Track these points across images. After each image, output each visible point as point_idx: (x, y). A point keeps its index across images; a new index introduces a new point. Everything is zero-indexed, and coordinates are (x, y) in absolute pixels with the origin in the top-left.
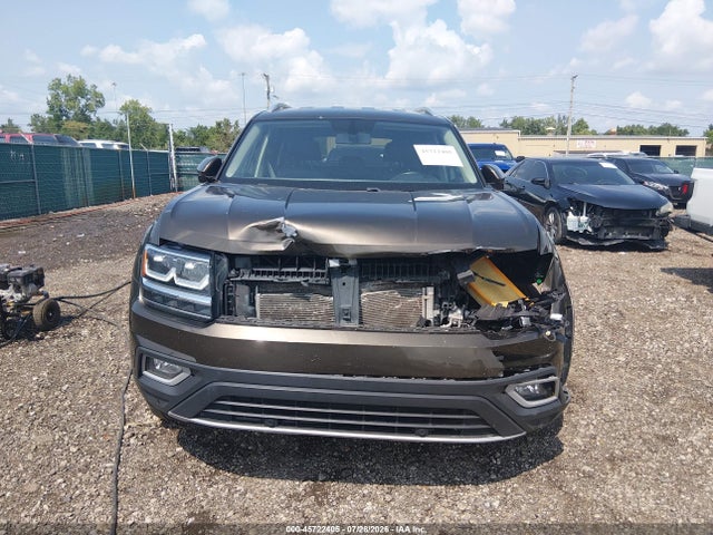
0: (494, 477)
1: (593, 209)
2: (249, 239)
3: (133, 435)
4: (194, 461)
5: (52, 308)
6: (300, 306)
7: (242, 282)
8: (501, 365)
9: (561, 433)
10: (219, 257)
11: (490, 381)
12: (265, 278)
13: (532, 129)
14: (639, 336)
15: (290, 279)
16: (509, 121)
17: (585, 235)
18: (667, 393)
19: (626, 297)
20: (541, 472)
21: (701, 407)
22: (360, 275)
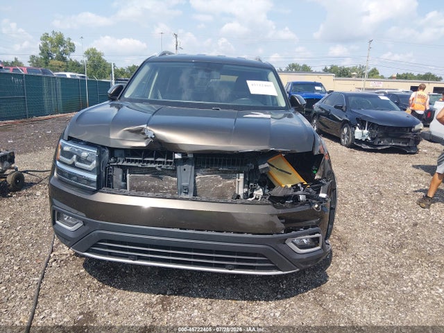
0: (279, 296)
1: (372, 126)
2: (124, 138)
3: (55, 260)
4: (90, 279)
5: (19, 177)
6: (156, 183)
7: (118, 166)
8: (283, 226)
9: (328, 269)
10: (103, 149)
11: (275, 236)
12: (133, 164)
13: (343, 73)
14: (389, 208)
15: (149, 165)
16: (329, 68)
17: (366, 142)
18: (401, 246)
19: (386, 183)
20: (310, 295)
21: (422, 256)
22: (195, 164)
